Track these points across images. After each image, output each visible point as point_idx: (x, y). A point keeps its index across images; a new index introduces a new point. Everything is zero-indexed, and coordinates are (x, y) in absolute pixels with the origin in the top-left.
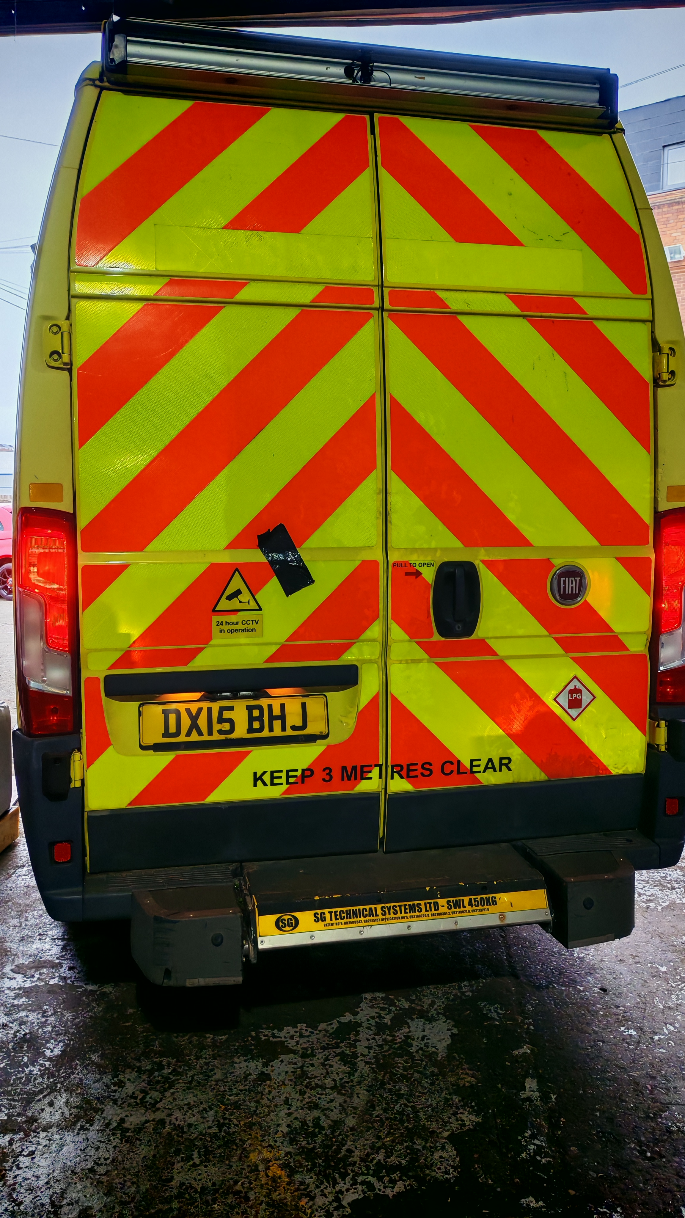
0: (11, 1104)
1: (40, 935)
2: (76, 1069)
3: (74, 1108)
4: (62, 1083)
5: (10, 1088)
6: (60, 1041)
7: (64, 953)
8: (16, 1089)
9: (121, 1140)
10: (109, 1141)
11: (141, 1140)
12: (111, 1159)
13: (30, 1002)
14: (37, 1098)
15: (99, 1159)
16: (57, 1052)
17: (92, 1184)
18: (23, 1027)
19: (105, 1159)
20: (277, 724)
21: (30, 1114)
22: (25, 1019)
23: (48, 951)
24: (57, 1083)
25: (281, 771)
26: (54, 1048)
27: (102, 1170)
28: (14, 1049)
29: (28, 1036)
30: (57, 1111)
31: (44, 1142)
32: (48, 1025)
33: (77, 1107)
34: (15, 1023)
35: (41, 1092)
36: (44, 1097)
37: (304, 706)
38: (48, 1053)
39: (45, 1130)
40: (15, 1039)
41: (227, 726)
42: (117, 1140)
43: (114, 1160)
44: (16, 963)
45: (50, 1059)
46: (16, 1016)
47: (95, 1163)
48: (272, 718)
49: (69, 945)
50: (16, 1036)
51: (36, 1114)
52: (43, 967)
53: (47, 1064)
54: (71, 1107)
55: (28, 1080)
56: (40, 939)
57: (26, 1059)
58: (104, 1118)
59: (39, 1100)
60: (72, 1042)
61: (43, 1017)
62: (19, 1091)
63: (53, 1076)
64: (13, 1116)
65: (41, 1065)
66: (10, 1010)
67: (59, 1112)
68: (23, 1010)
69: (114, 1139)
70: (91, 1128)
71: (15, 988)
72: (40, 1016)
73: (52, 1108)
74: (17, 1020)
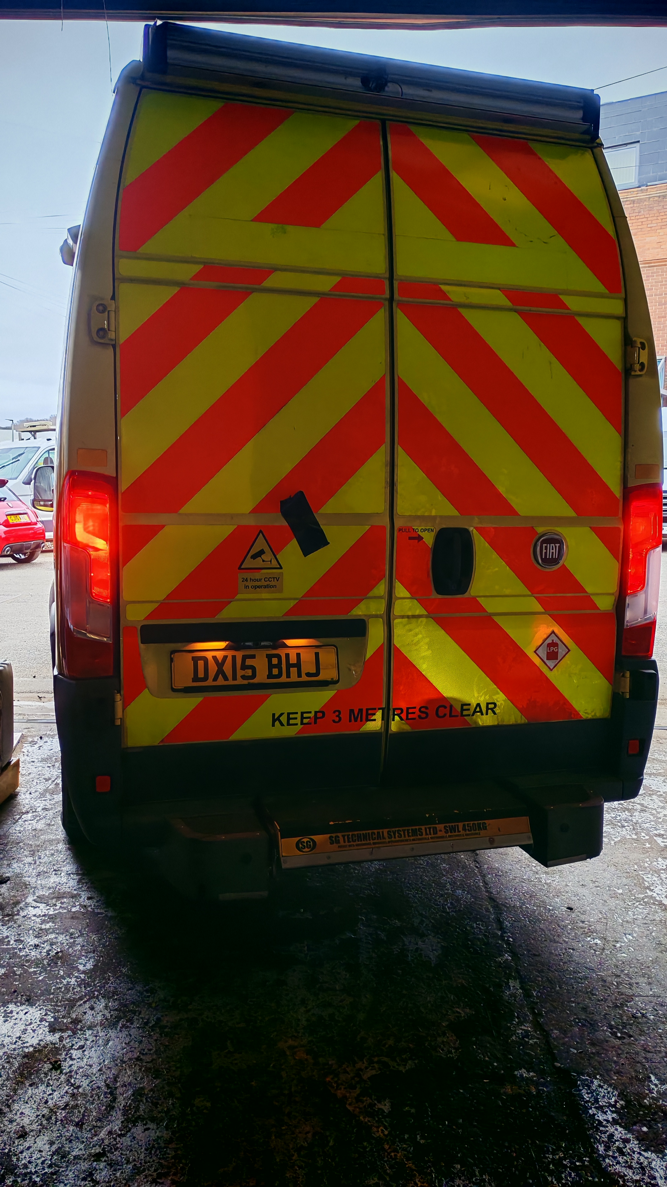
0: (55, 1009)
1: (55, 870)
2: (109, 980)
3: (113, 1010)
4: (98, 991)
5: (52, 996)
6: (90, 958)
7: (81, 886)
8: (57, 997)
9: (161, 1034)
10: (150, 1035)
11: (178, 1034)
12: (154, 1049)
13: (57, 926)
14: (79, 1003)
15: (144, 1050)
16: (89, 966)
17: (140, 1069)
18: (54, 947)
19: (150, 1050)
20: (294, 671)
21: (74, 1016)
22: (54, 940)
23: (65, 884)
24: (94, 991)
25: (297, 713)
26: (86, 963)
27: (147, 1058)
28: (49, 965)
29: (60, 954)
30: (98, 1014)
31: (91, 1038)
32: (77, 944)
33: (116, 1010)
34: (46, 944)
35: (81, 998)
36: (85, 1002)
37: (317, 655)
38: (81, 967)
39: (89, 1028)
40: (49, 957)
41: (249, 672)
42: (158, 1035)
43: (156, 1050)
44: (37, 895)
45: (84, 972)
46: (45, 938)
47: (140, 1053)
48: (289, 666)
49: (84, 879)
50: (49, 954)
51: (80, 1017)
52: (63, 897)
53: (82, 976)
54: (111, 1010)
55: (67, 990)
56: (56, 874)
57: (62, 973)
58: (142, 1018)
59: (80, 1005)
60: (101, 959)
61: (72, 938)
62: (60, 998)
63: (90, 986)
64: (59, 1018)
65: (76, 977)
66: (39, 933)
67: (101, 1014)
68: (51, 933)
69: (154, 1034)
70: (132, 1026)
71: (40, 915)
72: (68, 937)
73: (93, 1011)
74: (47, 941)
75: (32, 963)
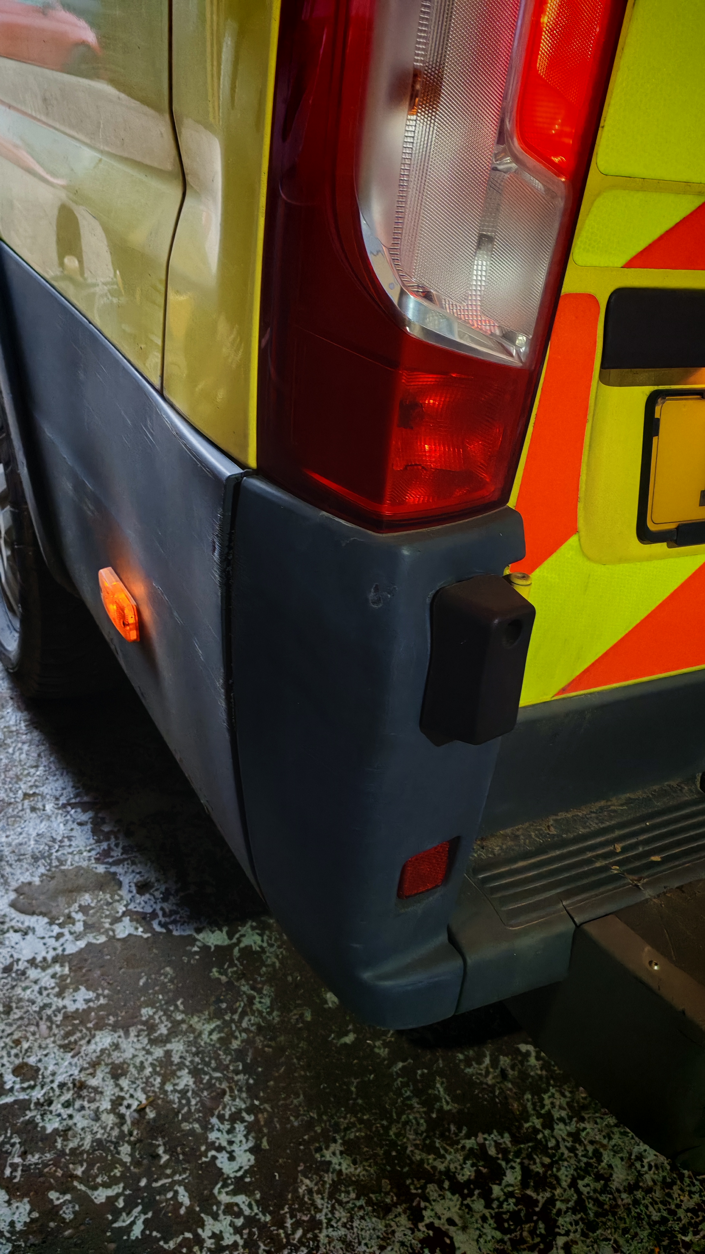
1: (26, 796)
2: (316, 1208)
6: (233, 1118)
7: (104, 845)
13: (102, 1001)
16: (243, 1156)
18: (124, 1082)
22: (117, 1057)
23: (66, 842)
26: (231, 1143)
29: (151, 1114)
32: (179, 1067)
34: (100, 1074)
38: (226, 1165)
40: (125, 1128)
44: (14, 885)
45: (240, 1186)
46: (91, 1050)
49: (103, 821)
50: (122, 1117)
52: (79, 890)
53: (241, 1199)
56: (33, 809)
57: (184, 1198)
60: (260, 1118)
61: (155, 1042)
65: (230, 1209)
66: (67, 1033)
68: (99, 1027)
71: (45, 959)
72: (145, 1041)
74: (99, 1064)
75: (91, 1166)
